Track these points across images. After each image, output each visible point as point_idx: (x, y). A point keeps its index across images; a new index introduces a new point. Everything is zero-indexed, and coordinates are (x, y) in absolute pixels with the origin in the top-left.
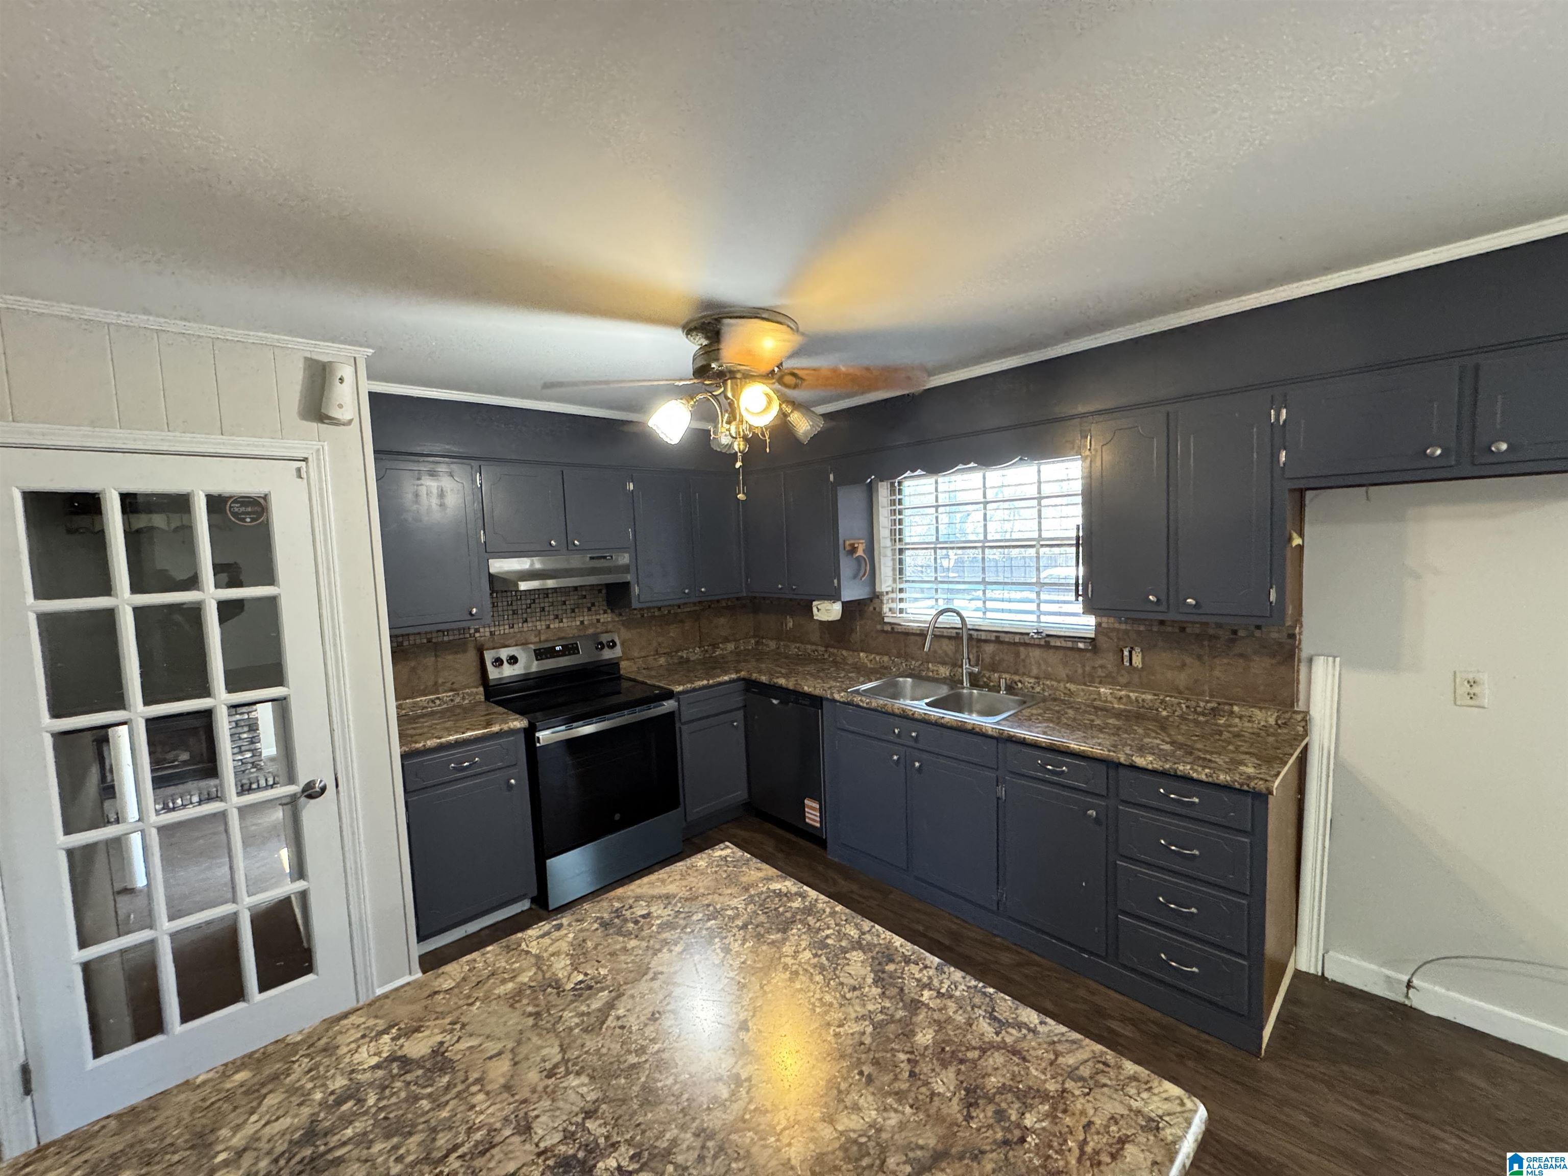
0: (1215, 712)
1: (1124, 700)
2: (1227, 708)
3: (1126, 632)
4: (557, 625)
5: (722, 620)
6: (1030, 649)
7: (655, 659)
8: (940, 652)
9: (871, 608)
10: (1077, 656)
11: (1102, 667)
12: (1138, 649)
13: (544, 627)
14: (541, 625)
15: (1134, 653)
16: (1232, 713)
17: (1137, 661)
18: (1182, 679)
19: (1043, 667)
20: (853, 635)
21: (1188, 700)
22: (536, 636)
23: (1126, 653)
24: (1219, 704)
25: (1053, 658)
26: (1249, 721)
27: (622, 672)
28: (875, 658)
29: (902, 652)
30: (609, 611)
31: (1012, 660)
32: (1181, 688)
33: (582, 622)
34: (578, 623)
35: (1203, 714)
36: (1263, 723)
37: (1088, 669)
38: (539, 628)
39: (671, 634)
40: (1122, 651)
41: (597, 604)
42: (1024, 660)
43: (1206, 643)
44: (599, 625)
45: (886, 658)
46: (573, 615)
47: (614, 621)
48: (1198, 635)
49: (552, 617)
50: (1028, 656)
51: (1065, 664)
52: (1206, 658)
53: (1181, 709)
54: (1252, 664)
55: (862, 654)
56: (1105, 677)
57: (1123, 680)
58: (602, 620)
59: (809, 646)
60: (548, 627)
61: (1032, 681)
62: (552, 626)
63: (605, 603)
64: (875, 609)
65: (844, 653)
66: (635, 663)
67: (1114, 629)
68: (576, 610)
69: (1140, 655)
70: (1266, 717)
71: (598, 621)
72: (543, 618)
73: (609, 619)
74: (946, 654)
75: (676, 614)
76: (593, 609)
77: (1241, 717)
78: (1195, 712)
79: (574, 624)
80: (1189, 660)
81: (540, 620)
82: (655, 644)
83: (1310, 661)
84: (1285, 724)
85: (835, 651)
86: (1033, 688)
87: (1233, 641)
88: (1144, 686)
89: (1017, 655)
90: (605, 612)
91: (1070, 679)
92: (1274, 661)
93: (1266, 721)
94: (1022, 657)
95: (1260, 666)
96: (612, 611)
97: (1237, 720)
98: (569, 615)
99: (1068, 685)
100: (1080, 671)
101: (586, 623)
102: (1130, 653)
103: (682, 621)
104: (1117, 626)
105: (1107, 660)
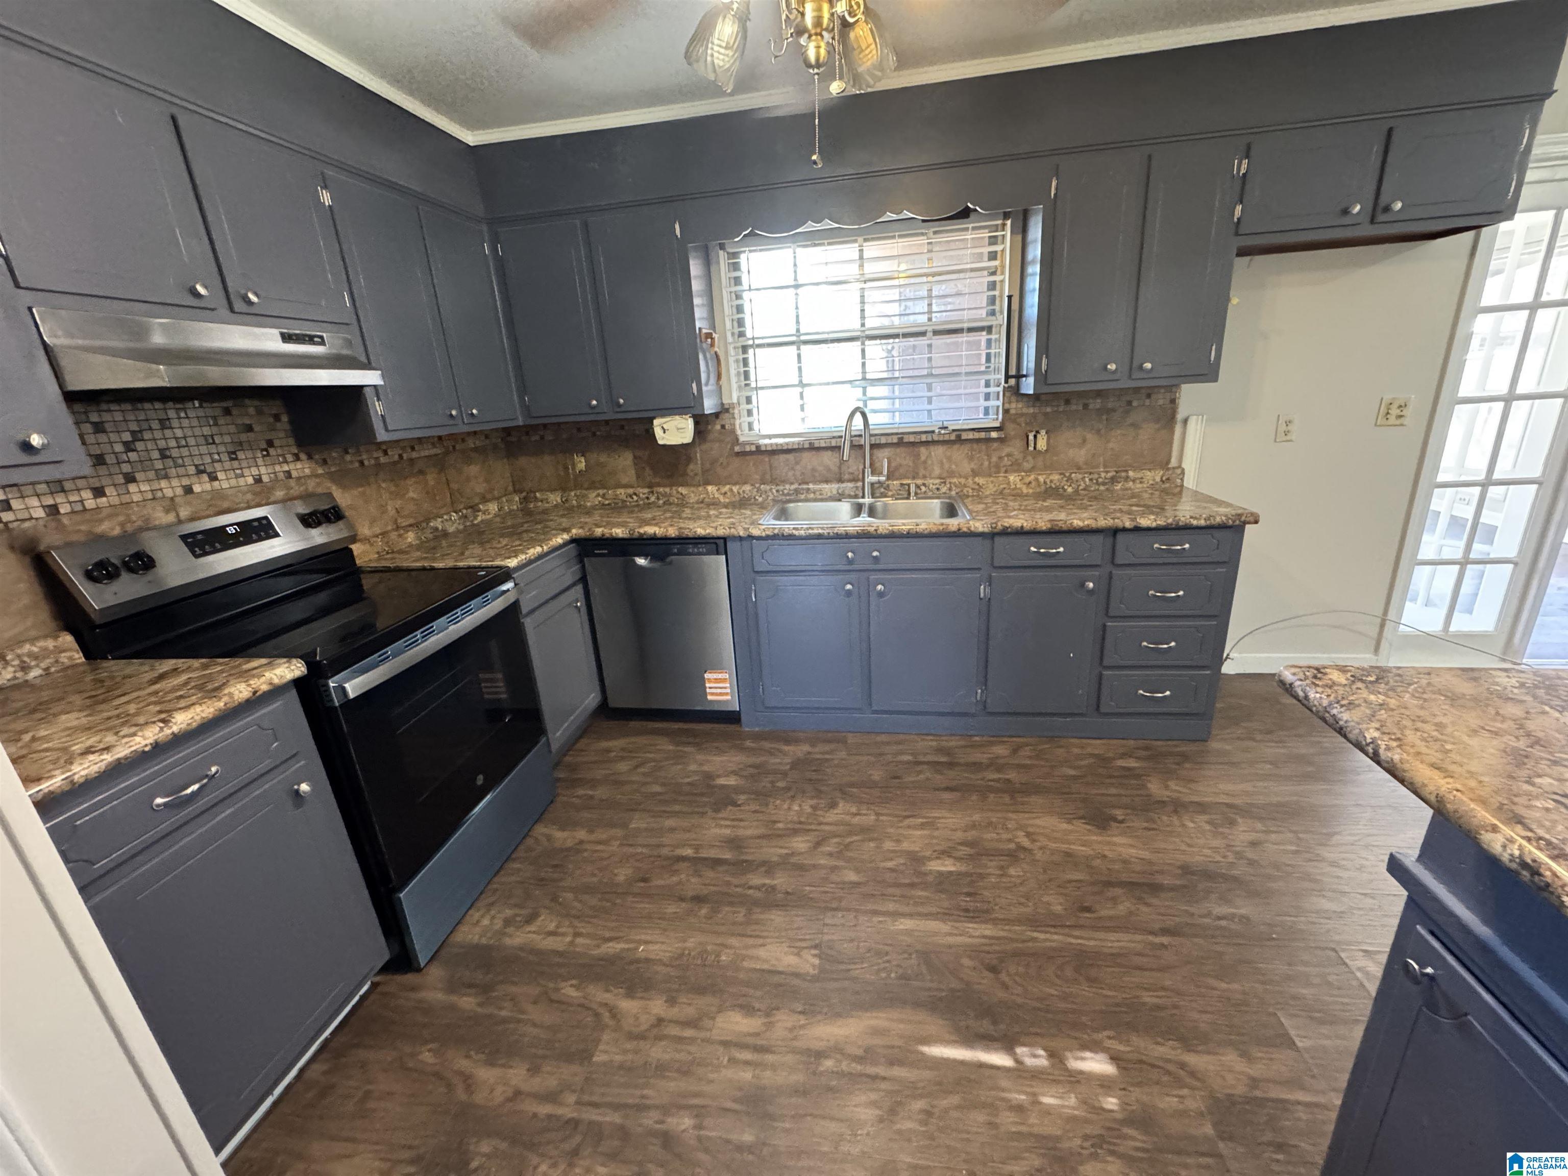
0: (1113, 480)
1: (1034, 484)
2: (1123, 474)
3: (1034, 416)
4: (207, 487)
5: (473, 469)
6: (932, 448)
7: (400, 536)
8: (820, 468)
9: (718, 427)
10: (984, 447)
11: (1008, 455)
12: (1043, 432)
13: (179, 491)
14: (170, 488)
15: (1038, 436)
16: (1127, 478)
17: (1042, 444)
18: (1080, 455)
19: (946, 466)
20: (691, 466)
21: (1090, 473)
22: (167, 511)
23: (1031, 437)
24: (1117, 472)
25: (959, 453)
26: (1141, 482)
27: (358, 562)
28: (731, 490)
29: (768, 477)
30: (303, 456)
31: (911, 464)
32: (1081, 464)
33: (258, 480)
34: (250, 480)
35: (1104, 484)
36: (1151, 482)
37: (994, 459)
38: (169, 493)
39: (411, 494)
40: (1028, 437)
41: (277, 443)
42: (925, 462)
43: (1104, 417)
44: (292, 483)
45: (747, 488)
46: (235, 464)
47: (317, 476)
48: (1098, 410)
49: (192, 470)
50: (929, 456)
51: (971, 459)
52: (1103, 432)
53: (1085, 483)
54: (1141, 431)
55: (710, 488)
56: (1011, 465)
57: (1027, 466)
58: (294, 474)
59: (622, 491)
60: (188, 490)
61: (938, 481)
62: (197, 488)
63: (291, 441)
64: (723, 427)
65: (683, 490)
66: (372, 545)
67: (1022, 415)
68: (241, 455)
69: (1045, 438)
70: (1154, 476)
71: (288, 474)
72: (173, 472)
73: (307, 471)
74: (829, 470)
75: (412, 461)
76: (272, 451)
77: (1134, 481)
78: (1098, 483)
79: (242, 481)
80: (1089, 436)
81: (167, 477)
82: (391, 512)
83: (1185, 421)
84: (1168, 479)
85: (667, 490)
86: (938, 489)
87: (1127, 412)
88: (1049, 467)
89: (918, 456)
90: (297, 458)
91: (975, 473)
92: (1157, 426)
93: (1154, 480)
94: (923, 458)
95: (1148, 431)
96: (310, 457)
97: (1131, 483)
98: (227, 465)
99: (977, 479)
100: (986, 463)
101: (265, 479)
102: (1035, 437)
103: (421, 472)
104: (1025, 410)
105: (1014, 448)
